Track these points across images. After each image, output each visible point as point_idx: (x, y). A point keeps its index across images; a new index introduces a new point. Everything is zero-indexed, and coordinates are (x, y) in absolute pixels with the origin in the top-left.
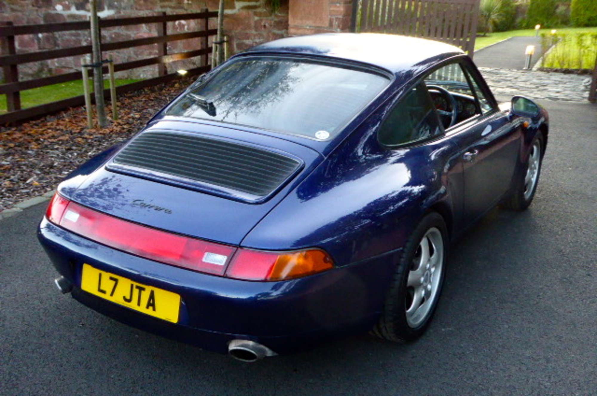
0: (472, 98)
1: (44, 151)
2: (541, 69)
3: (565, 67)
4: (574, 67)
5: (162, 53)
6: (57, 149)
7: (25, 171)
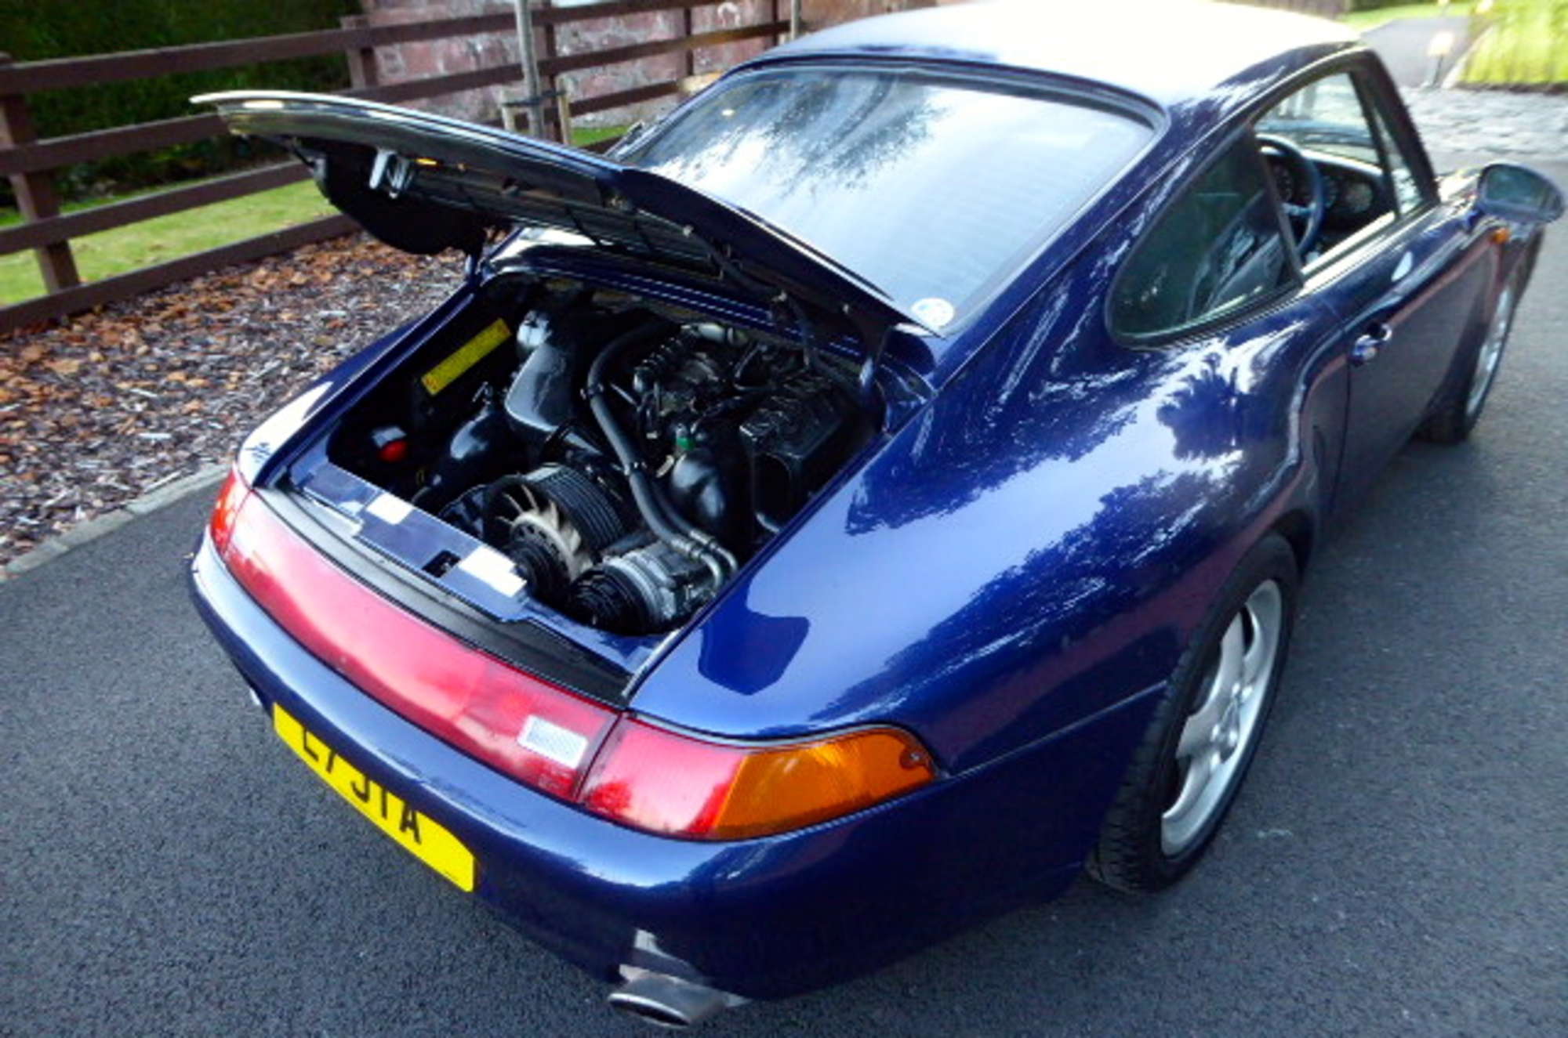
0: (1377, 171)
1: (422, 284)
2: (1462, 86)
3: (1516, 79)
4: (1536, 79)
5: (684, 71)
6: (448, 280)
7: (370, 330)
